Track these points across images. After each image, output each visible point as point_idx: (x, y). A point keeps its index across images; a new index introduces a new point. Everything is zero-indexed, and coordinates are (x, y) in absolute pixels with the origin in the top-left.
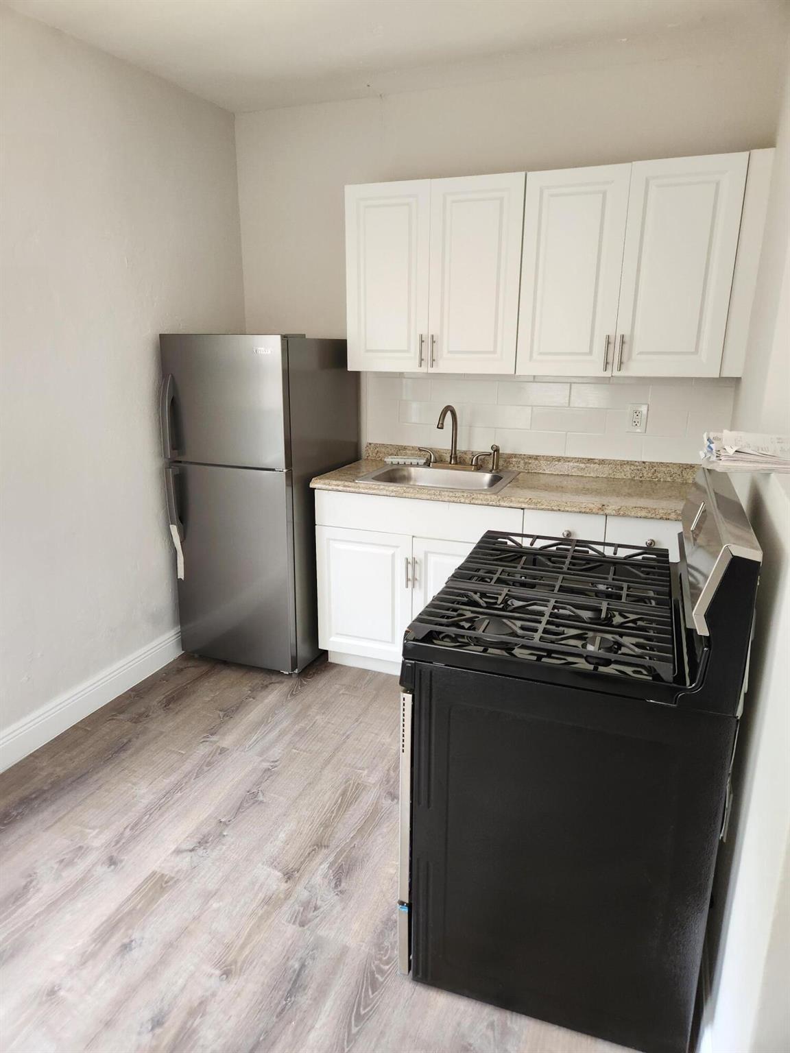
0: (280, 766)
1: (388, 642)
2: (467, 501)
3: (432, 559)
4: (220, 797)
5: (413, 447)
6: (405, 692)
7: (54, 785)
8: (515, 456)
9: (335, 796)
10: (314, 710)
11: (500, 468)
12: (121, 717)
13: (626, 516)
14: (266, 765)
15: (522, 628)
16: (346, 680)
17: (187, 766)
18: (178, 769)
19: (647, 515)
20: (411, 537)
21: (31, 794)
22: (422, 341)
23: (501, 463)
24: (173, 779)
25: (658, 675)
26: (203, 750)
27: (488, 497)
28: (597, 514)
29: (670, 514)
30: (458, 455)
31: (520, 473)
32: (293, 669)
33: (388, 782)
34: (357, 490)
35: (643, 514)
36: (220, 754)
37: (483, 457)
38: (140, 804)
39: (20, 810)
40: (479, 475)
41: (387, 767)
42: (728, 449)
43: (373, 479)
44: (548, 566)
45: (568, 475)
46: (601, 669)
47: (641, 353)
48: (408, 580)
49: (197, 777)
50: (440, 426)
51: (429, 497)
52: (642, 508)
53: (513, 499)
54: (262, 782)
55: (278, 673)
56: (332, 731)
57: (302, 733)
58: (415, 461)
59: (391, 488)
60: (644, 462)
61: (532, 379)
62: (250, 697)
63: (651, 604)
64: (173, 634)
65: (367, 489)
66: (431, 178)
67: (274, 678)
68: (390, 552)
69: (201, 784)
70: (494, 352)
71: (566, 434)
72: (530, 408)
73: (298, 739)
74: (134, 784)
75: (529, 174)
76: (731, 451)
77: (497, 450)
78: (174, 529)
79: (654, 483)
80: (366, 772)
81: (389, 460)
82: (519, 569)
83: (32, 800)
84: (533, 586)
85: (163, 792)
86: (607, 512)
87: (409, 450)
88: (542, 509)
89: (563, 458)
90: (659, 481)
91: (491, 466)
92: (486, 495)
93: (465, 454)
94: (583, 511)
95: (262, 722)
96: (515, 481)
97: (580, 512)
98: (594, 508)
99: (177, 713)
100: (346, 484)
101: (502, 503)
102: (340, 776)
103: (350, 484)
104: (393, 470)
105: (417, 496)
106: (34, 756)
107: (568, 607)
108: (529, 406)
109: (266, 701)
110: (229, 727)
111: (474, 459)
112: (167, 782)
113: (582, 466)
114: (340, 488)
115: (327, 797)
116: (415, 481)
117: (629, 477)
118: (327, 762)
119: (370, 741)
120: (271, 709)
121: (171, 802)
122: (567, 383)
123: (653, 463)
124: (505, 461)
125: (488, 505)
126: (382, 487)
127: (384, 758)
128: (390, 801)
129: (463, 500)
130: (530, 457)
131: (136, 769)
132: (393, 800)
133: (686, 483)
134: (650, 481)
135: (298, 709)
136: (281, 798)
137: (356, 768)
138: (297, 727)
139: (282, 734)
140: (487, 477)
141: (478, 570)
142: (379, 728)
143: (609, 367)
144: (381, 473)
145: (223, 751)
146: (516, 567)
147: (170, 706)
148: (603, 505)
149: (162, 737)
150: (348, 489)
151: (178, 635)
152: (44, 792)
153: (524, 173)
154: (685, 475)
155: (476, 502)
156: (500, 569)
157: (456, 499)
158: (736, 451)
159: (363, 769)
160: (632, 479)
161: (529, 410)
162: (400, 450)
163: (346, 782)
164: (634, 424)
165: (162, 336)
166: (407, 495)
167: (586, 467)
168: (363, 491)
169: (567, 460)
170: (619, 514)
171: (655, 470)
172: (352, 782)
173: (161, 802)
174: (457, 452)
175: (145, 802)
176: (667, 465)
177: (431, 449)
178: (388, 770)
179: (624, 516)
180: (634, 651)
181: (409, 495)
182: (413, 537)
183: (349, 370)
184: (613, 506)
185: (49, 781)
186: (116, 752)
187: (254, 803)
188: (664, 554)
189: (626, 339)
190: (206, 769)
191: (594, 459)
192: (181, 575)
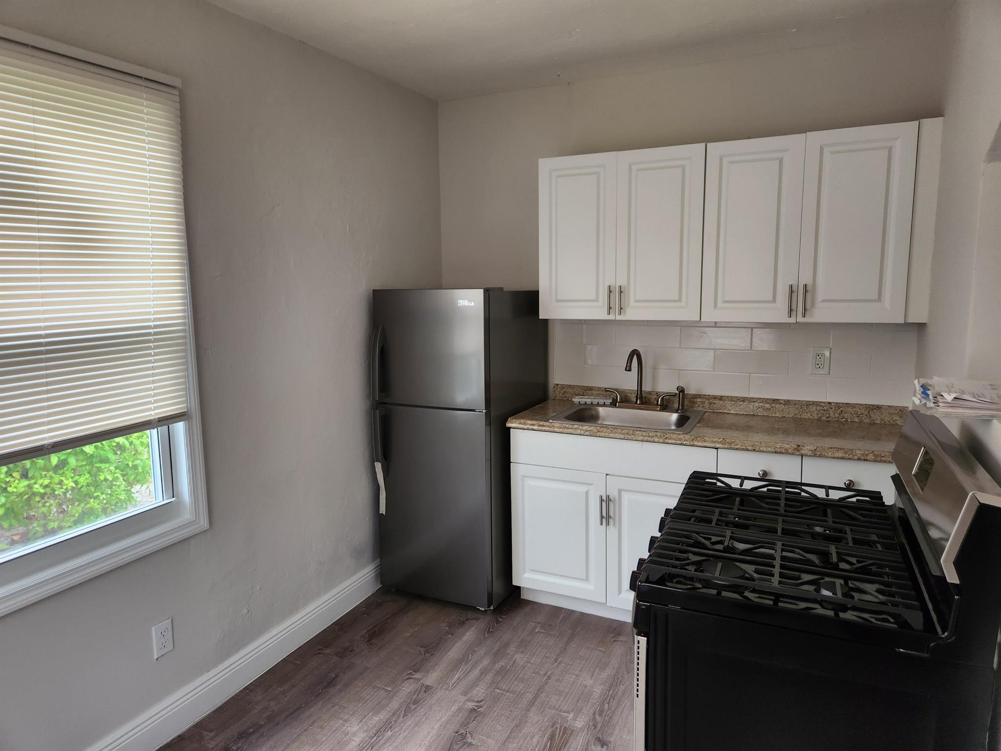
0: (485, 706)
1: (583, 580)
2: (661, 440)
3: (625, 497)
4: (429, 738)
5: (598, 388)
6: (639, 634)
7: (269, 719)
8: (700, 396)
9: (543, 740)
10: (512, 649)
11: (685, 408)
12: (328, 651)
13: (822, 457)
14: (471, 705)
15: (756, 571)
16: (541, 618)
17: (395, 704)
18: (386, 706)
19: (844, 455)
20: (605, 475)
21: (249, 728)
22: (611, 292)
23: (686, 403)
24: (382, 717)
25: (906, 622)
26: (407, 688)
27: (682, 436)
28: (793, 454)
29: (867, 455)
30: (644, 395)
31: (705, 412)
32: (489, 606)
33: (595, 726)
34: (551, 429)
35: (840, 454)
36: (425, 692)
37: (668, 397)
38: (353, 742)
39: (240, 745)
40: (664, 414)
41: (592, 711)
42: (946, 395)
43: (565, 418)
44: (763, 508)
45: (754, 415)
46: (842, 615)
47: (823, 301)
48: (602, 517)
49: (405, 715)
50: (628, 369)
51: (622, 436)
52: (838, 449)
53: (707, 439)
54: (468, 723)
55: (474, 609)
56: (532, 670)
57: (503, 673)
58: (601, 401)
59: (585, 428)
60: (830, 403)
61: (714, 325)
62: (449, 634)
63: (877, 548)
64: (373, 567)
65: (561, 428)
66: (618, 151)
67: (470, 615)
68: (583, 489)
69: (410, 723)
70: (680, 300)
71: (750, 375)
72: (713, 351)
73: (500, 678)
74: (345, 721)
75: (709, 145)
76: (949, 397)
77: (681, 390)
78: (378, 466)
79: (842, 423)
80: (571, 715)
81: (576, 400)
82: (735, 510)
83: (250, 734)
84: (747, 527)
85: (374, 731)
86: (803, 452)
87: (595, 390)
88: (737, 449)
89: (747, 398)
90: (846, 421)
91: (676, 406)
92: (680, 434)
93: (651, 394)
94: (779, 450)
95: (463, 660)
96: (702, 420)
97: (776, 452)
98: (790, 449)
99: (380, 648)
100: (541, 423)
101: (696, 443)
102: (546, 719)
103: (545, 423)
104: (581, 409)
105: (611, 435)
106: (249, 689)
107: (796, 550)
108: (713, 349)
109: (465, 638)
110: (431, 664)
111: (660, 399)
112: (377, 719)
113: (768, 406)
114: (535, 427)
115: (535, 740)
116: (603, 420)
117: (816, 417)
118: (532, 703)
119: (571, 682)
120: (469, 646)
121: (382, 742)
122: (749, 328)
123: (839, 403)
124: (690, 401)
125: (682, 444)
126: (576, 426)
127: (588, 702)
128: (599, 748)
129: (656, 440)
130: (715, 397)
131: (346, 706)
132: (602, 747)
133: (875, 424)
134: (837, 421)
135: (496, 648)
136: (490, 741)
137: (561, 711)
138: (497, 666)
139: (484, 673)
140: (674, 417)
141: (694, 511)
142: (579, 669)
143: (794, 313)
144: (571, 412)
145: (428, 688)
146: (732, 509)
147: (373, 641)
148: (799, 446)
149: (368, 672)
150: (544, 428)
151: (377, 568)
152: (261, 726)
153: (704, 144)
154: (873, 415)
155: (670, 441)
156: (717, 511)
157: (649, 439)
158: (955, 398)
159: (568, 712)
160: (819, 420)
161: (711, 353)
162: (587, 390)
163: (552, 726)
164: (817, 366)
165: (375, 292)
166: (601, 434)
167: (772, 407)
168: (557, 430)
169: (751, 400)
170: (816, 454)
171: (842, 411)
172: (558, 726)
173: (373, 740)
174: (643, 392)
175: (357, 740)
176: (853, 406)
177: (617, 390)
178: (594, 714)
179: (820, 456)
180: (879, 599)
181: (603, 434)
182: (607, 475)
183: (540, 318)
184: (809, 447)
185: (264, 716)
186: (325, 688)
187: (463, 746)
188: (876, 496)
189: (809, 288)
190: (413, 707)
191: (779, 400)
192: (383, 510)
